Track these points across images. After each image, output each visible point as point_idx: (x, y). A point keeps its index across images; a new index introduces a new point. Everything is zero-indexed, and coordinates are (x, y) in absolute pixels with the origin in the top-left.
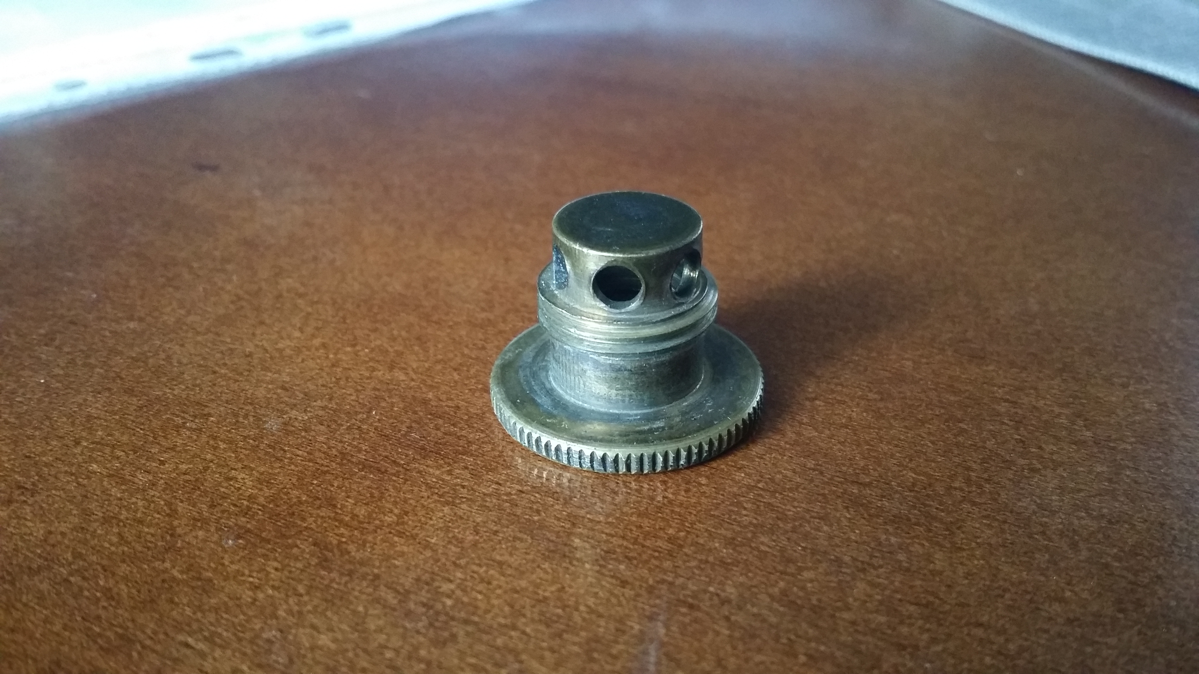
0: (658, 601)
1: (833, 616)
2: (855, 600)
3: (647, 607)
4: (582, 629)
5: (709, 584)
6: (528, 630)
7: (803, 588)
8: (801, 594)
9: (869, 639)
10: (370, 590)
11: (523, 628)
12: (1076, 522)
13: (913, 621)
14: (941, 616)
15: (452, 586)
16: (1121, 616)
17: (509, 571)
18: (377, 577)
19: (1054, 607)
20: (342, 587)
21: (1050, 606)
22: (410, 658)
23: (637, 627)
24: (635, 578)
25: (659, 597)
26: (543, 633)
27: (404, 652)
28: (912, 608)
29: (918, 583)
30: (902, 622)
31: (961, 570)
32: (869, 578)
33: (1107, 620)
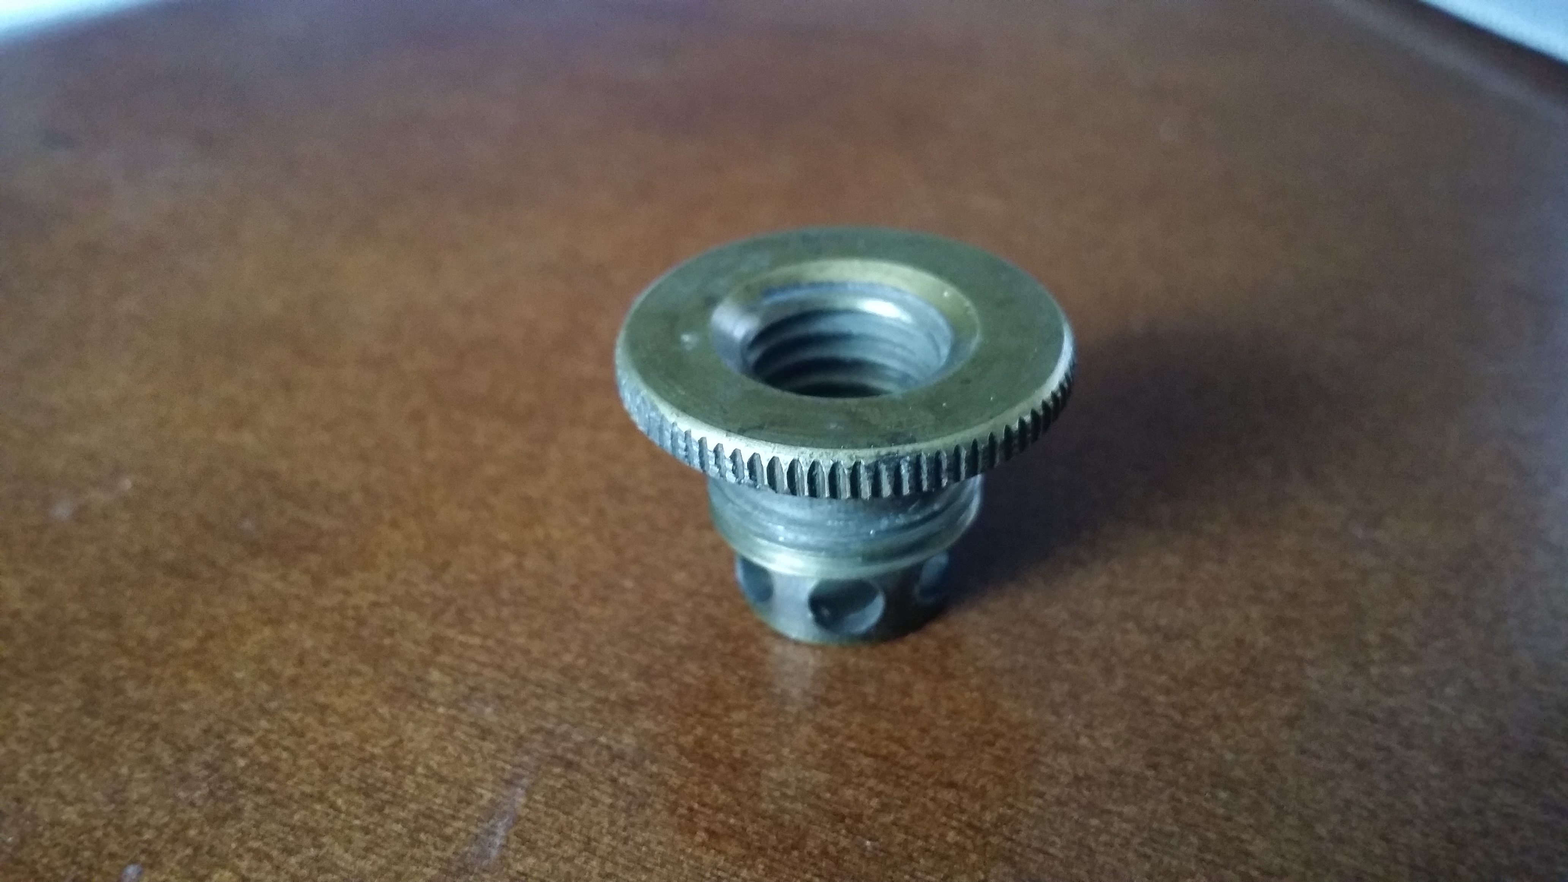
0: (526, 759)
1: (758, 774)
2: (792, 751)
3: (508, 767)
4: (413, 799)
5: (600, 732)
6: (340, 802)
7: (727, 736)
8: (723, 743)
9: (799, 806)
10: (142, 745)
11: (333, 798)
12: (1118, 637)
13: (863, 779)
14: (902, 772)
15: (251, 740)
16: (1150, 773)
17: (333, 719)
18: (155, 727)
19: (1059, 760)
20: (106, 740)
21: (1055, 759)
22: (174, 840)
23: (488, 795)
24: (503, 726)
25: (528, 752)
26: (359, 806)
27: (168, 833)
28: (866, 761)
29: (883, 725)
30: (847, 782)
31: (945, 706)
32: (819, 720)
33: (1130, 780)
